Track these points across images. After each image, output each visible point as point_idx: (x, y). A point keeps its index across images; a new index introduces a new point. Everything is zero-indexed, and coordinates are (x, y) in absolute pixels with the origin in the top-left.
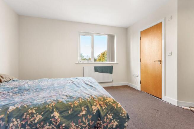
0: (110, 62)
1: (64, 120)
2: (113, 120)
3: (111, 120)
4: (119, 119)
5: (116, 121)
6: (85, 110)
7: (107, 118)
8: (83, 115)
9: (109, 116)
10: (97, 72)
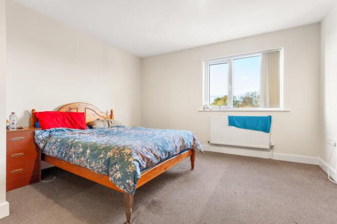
0: (266, 107)
1: (91, 157)
2: (119, 171)
3: (117, 171)
4: (123, 172)
5: (120, 173)
6: (104, 154)
7: (115, 168)
8: (101, 158)
9: (117, 166)
10: (234, 127)
